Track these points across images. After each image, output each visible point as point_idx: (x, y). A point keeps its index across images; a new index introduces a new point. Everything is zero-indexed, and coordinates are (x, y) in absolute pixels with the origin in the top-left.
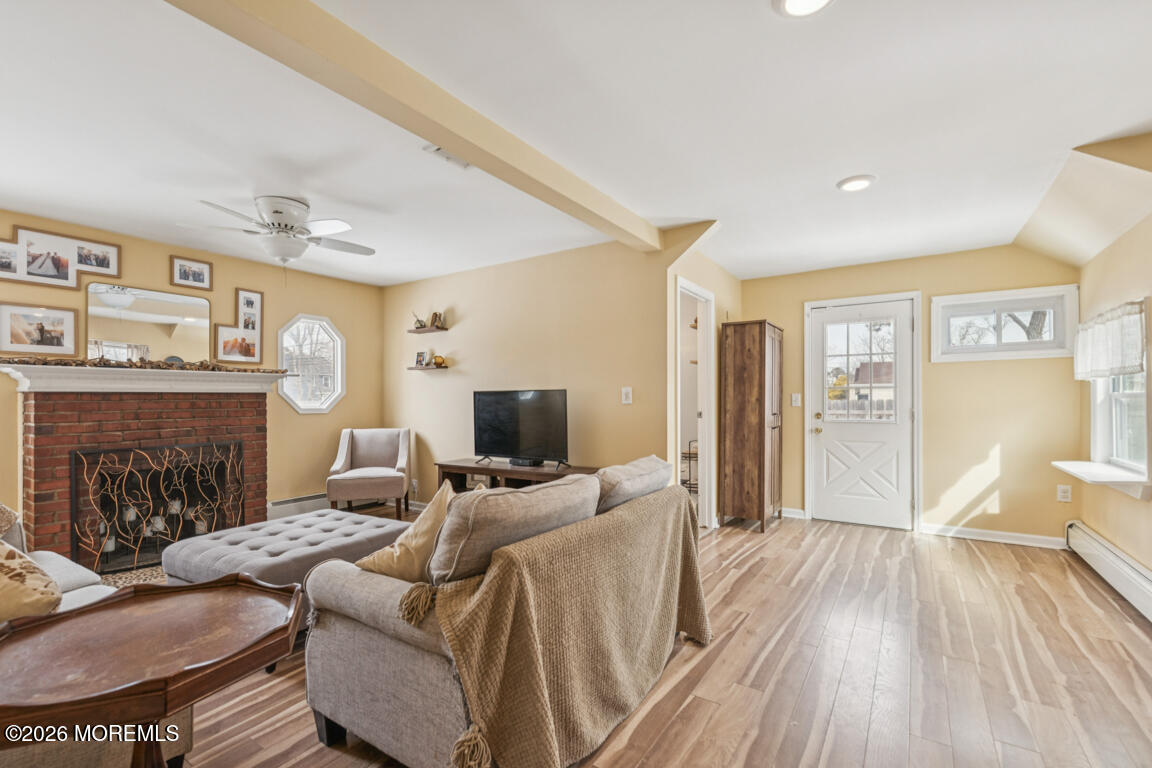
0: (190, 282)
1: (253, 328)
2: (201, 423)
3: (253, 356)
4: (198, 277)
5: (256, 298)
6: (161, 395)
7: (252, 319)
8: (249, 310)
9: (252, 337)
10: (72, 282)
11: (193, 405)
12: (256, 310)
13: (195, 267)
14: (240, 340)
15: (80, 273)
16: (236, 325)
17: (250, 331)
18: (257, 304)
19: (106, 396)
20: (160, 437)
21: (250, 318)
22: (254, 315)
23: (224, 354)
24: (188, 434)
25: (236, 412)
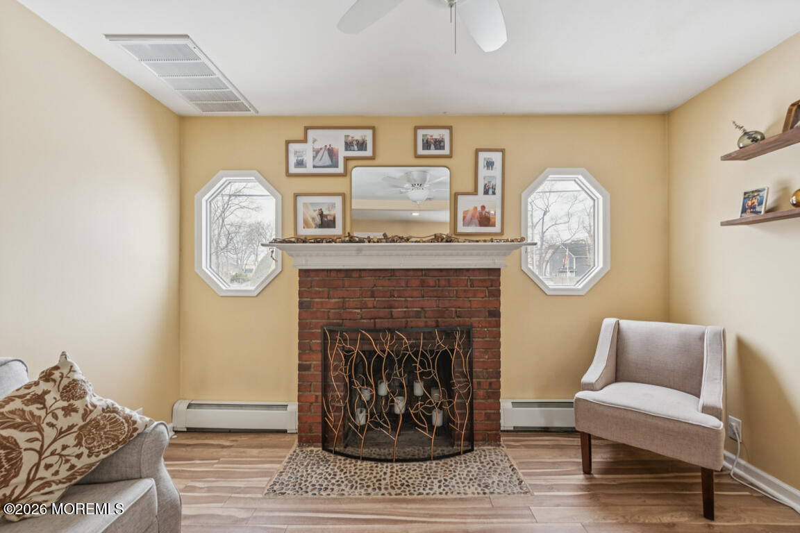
0: (433, 152)
1: (494, 193)
2: (431, 304)
3: (494, 225)
4: (439, 144)
5: (496, 157)
6: (393, 272)
7: (493, 182)
8: (489, 173)
9: (492, 204)
10: (340, 170)
11: (423, 284)
12: (497, 172)
13: (436, 134)
14: (479, 209)
15: (347, 159)
16: (475, 192)
17: (490, 197)
18: (498, 165)
19: (348, 272)
20: (392, 317)
21: (489, 182)
22: (494, 177)
23: (464, 225)
24: (418, 315)
25: (465, 291)
